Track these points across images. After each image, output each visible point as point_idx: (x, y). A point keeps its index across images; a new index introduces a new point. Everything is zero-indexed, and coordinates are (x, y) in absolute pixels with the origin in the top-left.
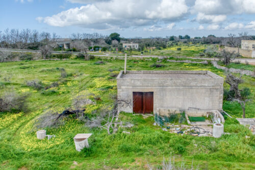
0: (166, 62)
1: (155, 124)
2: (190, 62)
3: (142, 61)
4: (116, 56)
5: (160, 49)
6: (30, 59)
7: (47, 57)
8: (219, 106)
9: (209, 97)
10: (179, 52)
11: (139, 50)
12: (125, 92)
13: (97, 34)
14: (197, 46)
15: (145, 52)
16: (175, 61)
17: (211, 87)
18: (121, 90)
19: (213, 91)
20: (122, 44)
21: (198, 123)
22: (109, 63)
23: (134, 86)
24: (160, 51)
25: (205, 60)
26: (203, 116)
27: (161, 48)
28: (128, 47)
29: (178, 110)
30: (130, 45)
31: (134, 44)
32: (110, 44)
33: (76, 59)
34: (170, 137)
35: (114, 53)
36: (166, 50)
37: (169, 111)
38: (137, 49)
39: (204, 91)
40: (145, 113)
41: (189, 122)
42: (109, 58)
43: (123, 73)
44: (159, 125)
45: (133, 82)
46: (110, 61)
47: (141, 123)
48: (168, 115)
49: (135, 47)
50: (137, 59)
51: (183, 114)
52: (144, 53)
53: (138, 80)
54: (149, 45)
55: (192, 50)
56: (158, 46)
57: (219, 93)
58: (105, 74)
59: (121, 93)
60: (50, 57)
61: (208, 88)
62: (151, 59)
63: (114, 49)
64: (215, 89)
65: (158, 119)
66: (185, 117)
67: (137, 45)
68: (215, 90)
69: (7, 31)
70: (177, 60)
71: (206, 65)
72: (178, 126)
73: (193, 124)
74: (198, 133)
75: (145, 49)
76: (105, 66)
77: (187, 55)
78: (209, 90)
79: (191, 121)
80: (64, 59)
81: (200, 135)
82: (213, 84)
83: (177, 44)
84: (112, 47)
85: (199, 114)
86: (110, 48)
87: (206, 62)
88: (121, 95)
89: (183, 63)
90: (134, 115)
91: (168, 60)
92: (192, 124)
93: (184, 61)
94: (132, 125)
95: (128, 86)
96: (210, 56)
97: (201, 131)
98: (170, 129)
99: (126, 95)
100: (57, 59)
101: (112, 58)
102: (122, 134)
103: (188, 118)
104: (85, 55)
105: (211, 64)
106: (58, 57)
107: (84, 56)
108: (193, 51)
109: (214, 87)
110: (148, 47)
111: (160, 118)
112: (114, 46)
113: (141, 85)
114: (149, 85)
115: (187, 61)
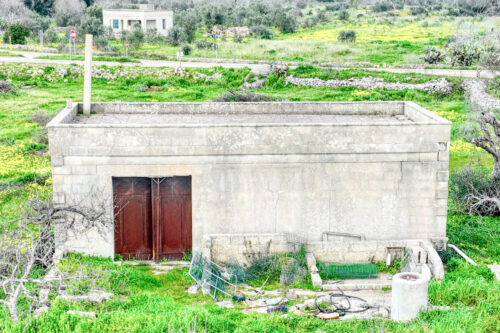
0: (279, 87)
1: (193, 290)
2: (381, 85)
3: (182, 82)
4: (67, 63)
5: (267, 36)
8: (435, 226)
9: (397, 192)
10: (344, 47)
11: (175, 38)
12: (80, 179)
14: (426, 25)
15: (200, 46)
16: (320, 82)
17: (405, 157)
18: (65, 171)
19: (410, 172)
20: (99, 14)
21: (349, 284)
22: (34, 92)
23: (116, 155)
24: (265, 42)
25: (439, 78)
26: (372, 261)
27: (274, 31)
28: (127, 27)
29: (282, 240)
30: (135, 15)
31: (153, 15)
32: (45, 14)
34: (236, 322)
35: (60, 49)
36: (290, 39)
37: (247, 243)
38: (164, 33)
39: (377, 169)
40: (159, 259)
41: (316, 279)
42: (36, 72)
43: (80, 111)
44: (206, 291)
45: (110, 137)
46: (43, 82)
47: (143, 286)
48: (242, 261)
49: (159, 25)
50: (161, 77)
51: (300, 254)
52: (195, 51)
53: (132, 131)
54: (219, 20)
55: (403, 39)
56: (258, 22)
57: (432, 176)
58: (16, 130)
59: (68, 180)
61: (393, 158)
62: (218, 77)
63: (61, 35)
65: (207, 272)
66: (304, 265)
67: (169, 16)
68: (418, 168)
70: (325, 78)
71: (441, 96)
72: (275, 293)
73: (332, 285)
74: (343, 311)
75: (202, 35)
76: (19, 101)
77: (377, 59)
78: (396, 167)
79: (324, 277)
81: (348, 317)
82: (410, 146)
83: (344, 17)
84: (53, 26)
85: (358, 255)
86: (45, 27)
87: (442, 85)
88: (66, 188)
89: (351, 89)
90: (119, 263)
91: (290, 79)
92: (325, 286)
93: (356, 82)
94: (107, 295)
95: (92, 153)
96: (465, 60)
97: (355, 305)
98: (246, 303)
99: (86, 190)
101: (49, 70)
102: (63, 317)
103: (314, 268)
105: (461, 90)
108: (407, 45)
109: (415, 157)
110: (215, 28)
111: (215, 270)
112: (64, 23)
113: (142, 148)
114: (175, 150)
115: (366, 82)
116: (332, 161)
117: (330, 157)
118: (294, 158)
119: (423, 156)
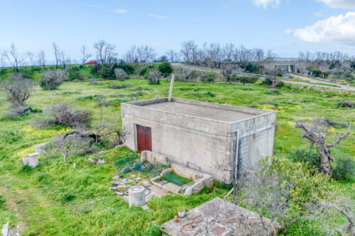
6: (210, 80)
7: (229, 79)
9: (212, 151)
12: (127, 123)
13: (339, 53)
17: (214, 136)
19: (216, 143)
23: (134, 116)
26: (191, 179)
33: (261, 84)
39: (204, 139)
41: (155, 178)
45: (133, 110)
57: (224, 148)
60: (233, 80)
61: (210, 135)
64: (219, 140)
68: (218, 142)
69: (205, 44)
78: (211, 140)
79: (162, 179)
80: (248, 84)
85: (187, 174)
88: (125, 125)
99: (129, 126)
100: (239, 83)
104: (273, 81)
106: (241, 81)
107: (271, 82)
109: (218, 137)
114: (147, 117)
116: (189, 132)
117: (189, 130)
118: (178, 128)
119: (221, 137)
